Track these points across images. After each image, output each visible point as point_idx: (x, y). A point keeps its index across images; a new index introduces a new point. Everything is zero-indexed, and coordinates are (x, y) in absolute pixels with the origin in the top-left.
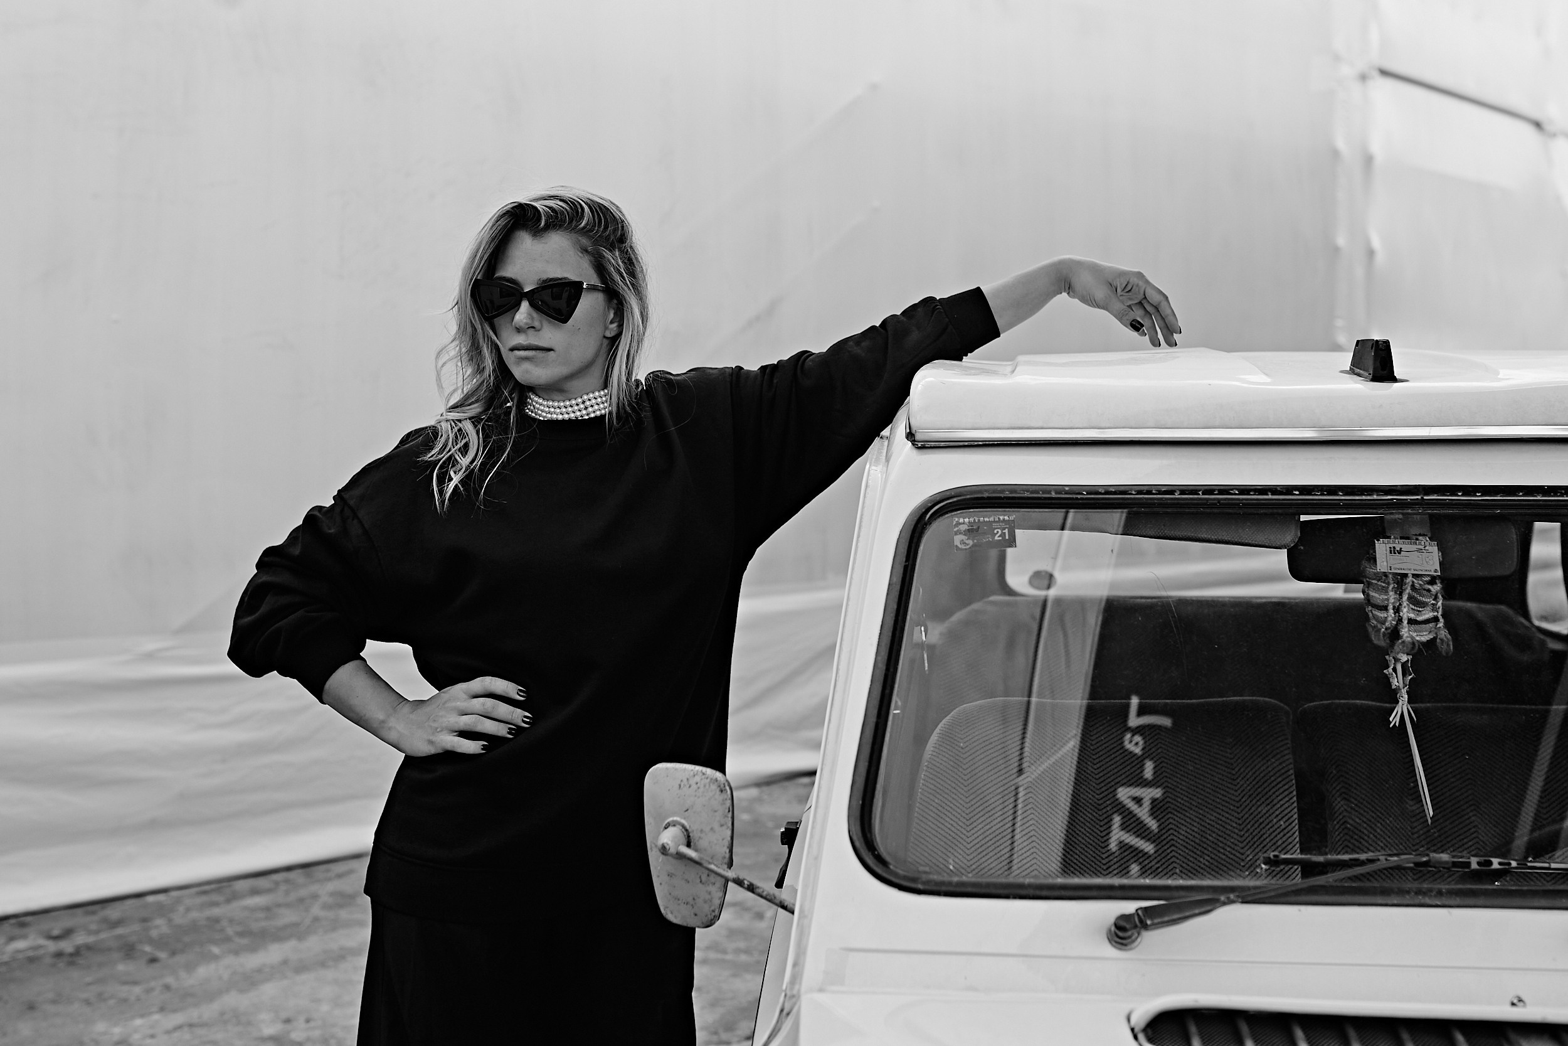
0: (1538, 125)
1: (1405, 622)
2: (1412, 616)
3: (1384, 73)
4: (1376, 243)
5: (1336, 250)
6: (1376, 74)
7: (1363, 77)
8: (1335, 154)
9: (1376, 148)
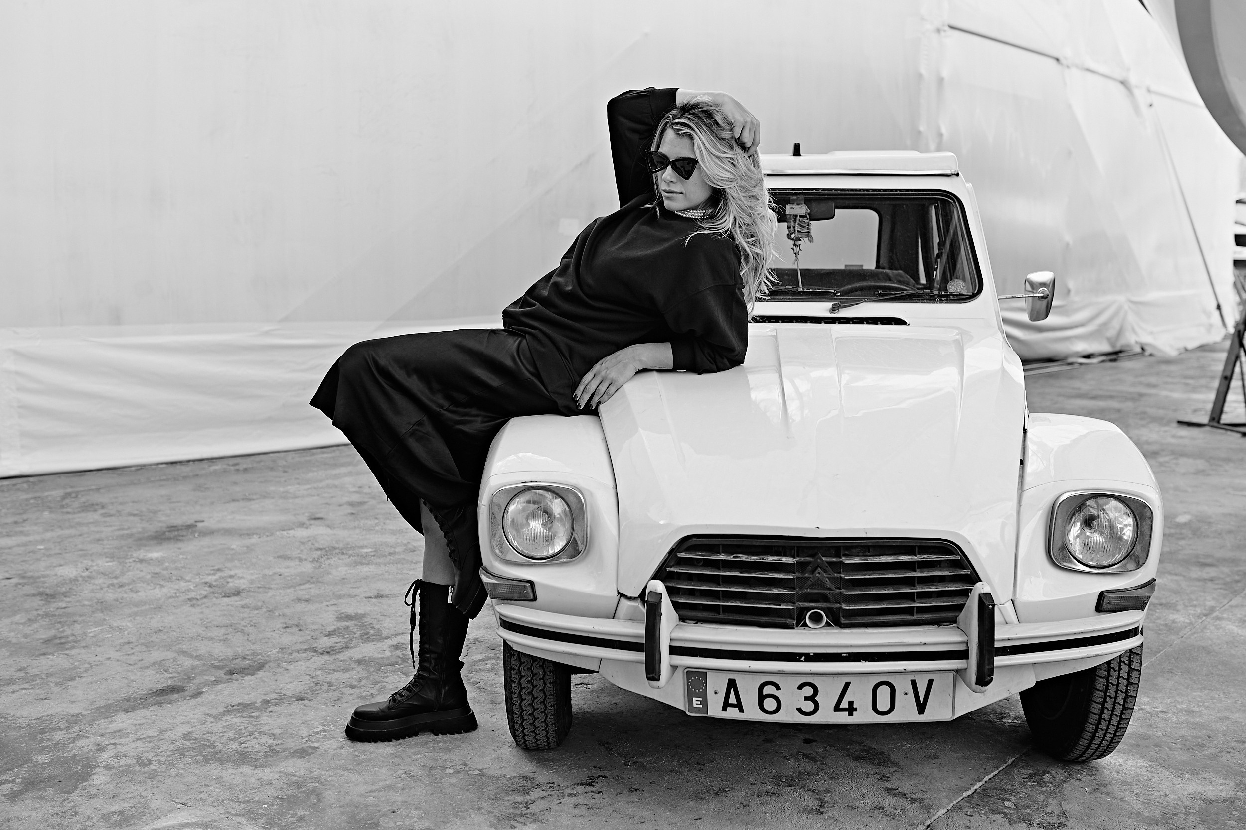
0: (1057, 60)
1: (797, 231)
2: (799, 229)
3: (952, 27)
4: (944, 131)
5: (919, 133)
6: (947, 28)
7: (939, 31)
8: (920, 76)
9: (945, 74)
